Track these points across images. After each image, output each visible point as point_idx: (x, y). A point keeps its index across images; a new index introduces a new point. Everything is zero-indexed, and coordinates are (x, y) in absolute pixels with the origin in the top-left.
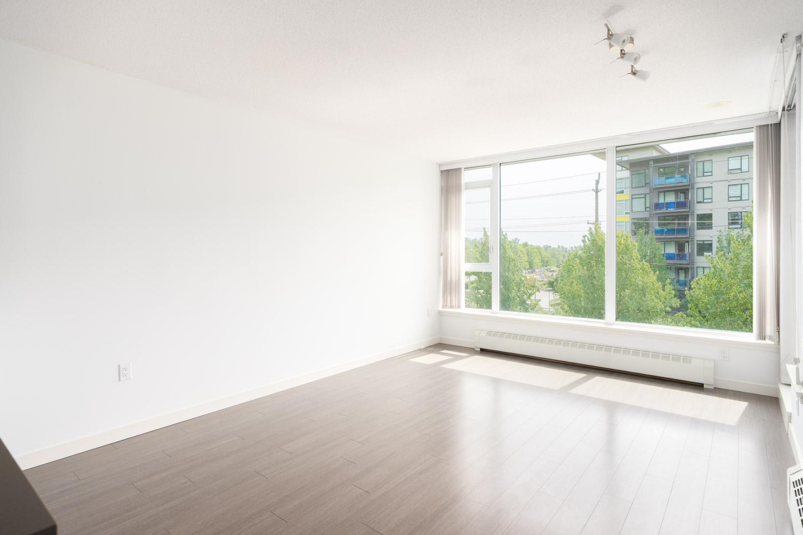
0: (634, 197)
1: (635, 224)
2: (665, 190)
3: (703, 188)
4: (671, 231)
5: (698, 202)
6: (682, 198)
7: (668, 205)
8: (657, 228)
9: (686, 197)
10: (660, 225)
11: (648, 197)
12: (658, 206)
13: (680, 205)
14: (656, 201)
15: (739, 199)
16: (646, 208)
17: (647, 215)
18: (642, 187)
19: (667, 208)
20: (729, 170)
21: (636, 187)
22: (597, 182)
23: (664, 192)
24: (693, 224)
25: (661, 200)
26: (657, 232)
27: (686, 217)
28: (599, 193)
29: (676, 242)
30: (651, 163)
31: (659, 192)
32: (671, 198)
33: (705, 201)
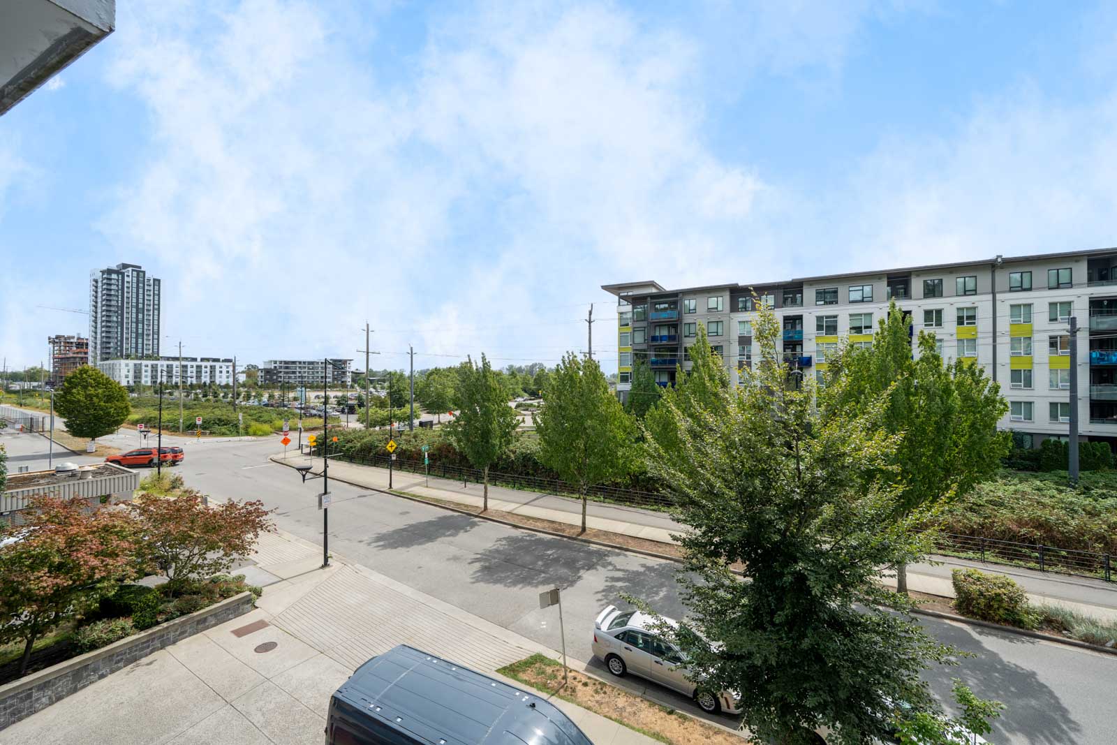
0: (636, 329)
1: (636, 354)
2: (660, 325)
3: (689, 324)
4: (664, 362)
5: (685, 336)
6: (673, 332)
7: (662, 338)
8: (653, 358)
9: (676, 332)
10: (656, 355)
11: (646, 330)
12: (654, 338)
13: (671, 338)
14: (652, 334)
15: (715, 334)
16: (645, 340)
17: (645, 347)
18: (642, 321)
19: (661, 340)
20: (709, 309)
21: (637, 321)
22: (590, 313)
23: (660, 326)
24: (681, 356)
25: (657, 334)
26: (653, 363)
27: (675, 350)
28: (592, 324)
29: (669, 372)
30: (649, 299)
31: (656, 326)
32: (665, 332)
33: (691, 335)
